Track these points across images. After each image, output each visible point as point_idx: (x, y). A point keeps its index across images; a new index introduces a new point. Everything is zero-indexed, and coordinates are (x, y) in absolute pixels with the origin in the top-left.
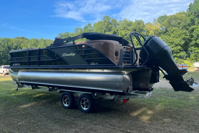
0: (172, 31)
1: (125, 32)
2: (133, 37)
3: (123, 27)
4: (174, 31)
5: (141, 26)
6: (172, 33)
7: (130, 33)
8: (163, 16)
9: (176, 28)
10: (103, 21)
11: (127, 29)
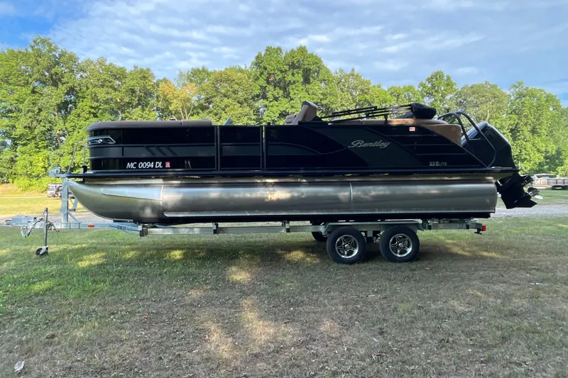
0: (223, 106)
1: (108, 93)
2: (128, 110)
3: (98, 80)
4: (226, 106)
5: (149, 85)
6: (224, 110)
7: (120, 97)
8: (201, 69)
9: (230, 101)
10: (30, 50)
11: (112, 87)
